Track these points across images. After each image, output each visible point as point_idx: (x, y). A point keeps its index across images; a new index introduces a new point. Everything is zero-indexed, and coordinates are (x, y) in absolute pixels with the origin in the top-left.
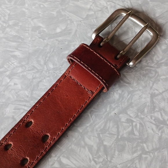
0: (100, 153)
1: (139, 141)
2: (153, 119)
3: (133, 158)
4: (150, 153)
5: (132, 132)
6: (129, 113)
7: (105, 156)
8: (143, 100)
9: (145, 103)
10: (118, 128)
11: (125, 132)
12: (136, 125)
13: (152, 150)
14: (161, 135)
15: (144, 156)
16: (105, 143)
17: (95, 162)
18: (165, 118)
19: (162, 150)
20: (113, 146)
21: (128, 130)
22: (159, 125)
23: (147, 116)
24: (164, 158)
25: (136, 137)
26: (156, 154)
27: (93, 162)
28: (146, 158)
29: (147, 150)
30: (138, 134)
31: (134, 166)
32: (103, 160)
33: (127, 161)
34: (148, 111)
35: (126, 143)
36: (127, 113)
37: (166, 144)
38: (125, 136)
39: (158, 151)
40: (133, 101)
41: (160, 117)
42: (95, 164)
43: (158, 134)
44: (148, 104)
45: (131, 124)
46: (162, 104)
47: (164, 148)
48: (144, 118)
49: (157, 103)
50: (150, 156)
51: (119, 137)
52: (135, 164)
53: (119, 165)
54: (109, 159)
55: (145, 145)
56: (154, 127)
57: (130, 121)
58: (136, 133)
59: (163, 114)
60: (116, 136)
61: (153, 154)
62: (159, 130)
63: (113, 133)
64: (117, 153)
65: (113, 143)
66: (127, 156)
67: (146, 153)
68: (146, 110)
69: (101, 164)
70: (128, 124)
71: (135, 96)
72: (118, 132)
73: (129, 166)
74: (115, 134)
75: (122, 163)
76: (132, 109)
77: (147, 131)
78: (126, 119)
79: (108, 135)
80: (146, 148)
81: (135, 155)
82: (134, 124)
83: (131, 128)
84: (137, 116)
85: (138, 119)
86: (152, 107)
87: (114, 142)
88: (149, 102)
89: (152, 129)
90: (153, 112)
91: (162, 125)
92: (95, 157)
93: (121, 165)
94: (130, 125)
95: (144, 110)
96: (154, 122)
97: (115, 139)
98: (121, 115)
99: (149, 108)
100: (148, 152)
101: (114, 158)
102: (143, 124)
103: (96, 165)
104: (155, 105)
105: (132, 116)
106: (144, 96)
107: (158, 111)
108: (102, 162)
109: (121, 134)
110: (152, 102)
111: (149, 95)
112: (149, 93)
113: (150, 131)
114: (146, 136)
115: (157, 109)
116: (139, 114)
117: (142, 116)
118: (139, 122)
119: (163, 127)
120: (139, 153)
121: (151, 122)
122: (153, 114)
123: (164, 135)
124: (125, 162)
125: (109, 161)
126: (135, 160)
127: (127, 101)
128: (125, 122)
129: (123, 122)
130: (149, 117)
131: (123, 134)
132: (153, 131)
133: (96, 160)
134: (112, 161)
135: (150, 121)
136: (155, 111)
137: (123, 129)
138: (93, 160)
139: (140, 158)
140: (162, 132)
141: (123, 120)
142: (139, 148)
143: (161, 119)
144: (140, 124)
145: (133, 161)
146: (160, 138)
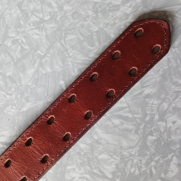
0: (9, 85)
1: (33, 51)
2: (32, 25)
3: (36, 69)
4: (46, 55)
5: (23, 49)
6: (10, 35)
7: (15, 84)
8: (14, 15)
9: (17, 17)
10: (10, 55)
11: (17, 53)
12: (22, 41)
13: (47, 51)
14: (46, 33)
15: (43, 61)
16: (8, 74)
17: (10, 94)
18: (40, 17)
19: (55, 45)
20: (15, 72)
21: (18, 50)
22: (40, 26)
23: (26, 27)
24: (60, 50)
25: (28, 50)
26: (51, 52)
27: (8, 96)
28: (46, 61)
29: (43, 54)
30: (28, 47)
31: (41, 74)
32: (15, 89)
33: (33, 75)
34: (24, 21)
35: (24, 61)
36: (9, 37)
37: (54, 38)
38: (19, 56)
39: (52, 48)
40: (7, 23)
41: (36, 19)
42: (10, 96)
43: (44, 34)
44: (20, 16)
45: (17, 43)
46: (32, 7)
47: (55, 42)
48: (24, 30)
49: (26, 8)
50: (48, 57)
51: (15, 61)
52: (41, 72)
53: (29, 82)
54: (19, 84)
55: (39, 52)
56: (37, 31)
57: (15, 42)
58: (26, 47)
59: (37, 15)
60: (13, 63)
61: (49, 53)
62: (42, 30)
63: (9, 61)
64: (21, 75)
65: (14, 70)
66: (31, 72)
67: (43, 57)
68: (22, 22)
69: (15, 92)
70: (16, 45)
71: (6, 17)
72: (12, 58)
73: (37, 77)
74: (11, 62)
75: (31, 79)
76: (10, 30)
77: (33, 39)
78: (11, 42)
79: (6, 66)
80: (41, 53)
81: (36, 65)
82: (20, 41)
83: (19, 46)
84: (18, 33)
85: (20, 35)
86: (25, 16)
87: (14, 68)
88: (20, 13)
89: (37, 34)
90: (28, 20)
91: (42, 25)
92: (7, 91)
93: (30, 82)
94: (18, 45)
95: (21, 24)
96: (34, 27)
97: (13, 65)
98: (5, 43)
99: (23, 18)
100: (44, 55)
101: (22, 80)
102: (27, 36)
103: (12, 97)
104: (26, 12)
105: (14, 36)
106: (13, 11)
107: (32, 15)
108: (15, 91)
109: (15, 58)
110: (22, 11)
111: (17, 7)
112: (15, 6)
113: (36, 37)
114: (35, 44)
115: (30, 15)
116: (19, 29)
117: (22, 30)
118: (22, 37)
119: (43, 26)
120: (38, 61)
121: (32, 29)
122: (29, 21)
123: (48, 32)
124: (32, 77)
125: (20, 86)
126: (38, 69)
127: (3, 27)
128: (12, 46)
129: (11, 47)
130: (28, 26)
131: (17, 57)
132: (38, 35)
133: (9, 92)
134: (22, 84)
135: (30, 29)
136: (29, 16)
137: (14, 52)
138: (7, 94)
139: (41, 64)
140: (45, 31)
141: (9, 44)
142: (36, 58)
143: (38, 20)
144: (25, 37)
145: (37, 71)
146: (47, 36)
